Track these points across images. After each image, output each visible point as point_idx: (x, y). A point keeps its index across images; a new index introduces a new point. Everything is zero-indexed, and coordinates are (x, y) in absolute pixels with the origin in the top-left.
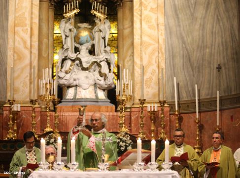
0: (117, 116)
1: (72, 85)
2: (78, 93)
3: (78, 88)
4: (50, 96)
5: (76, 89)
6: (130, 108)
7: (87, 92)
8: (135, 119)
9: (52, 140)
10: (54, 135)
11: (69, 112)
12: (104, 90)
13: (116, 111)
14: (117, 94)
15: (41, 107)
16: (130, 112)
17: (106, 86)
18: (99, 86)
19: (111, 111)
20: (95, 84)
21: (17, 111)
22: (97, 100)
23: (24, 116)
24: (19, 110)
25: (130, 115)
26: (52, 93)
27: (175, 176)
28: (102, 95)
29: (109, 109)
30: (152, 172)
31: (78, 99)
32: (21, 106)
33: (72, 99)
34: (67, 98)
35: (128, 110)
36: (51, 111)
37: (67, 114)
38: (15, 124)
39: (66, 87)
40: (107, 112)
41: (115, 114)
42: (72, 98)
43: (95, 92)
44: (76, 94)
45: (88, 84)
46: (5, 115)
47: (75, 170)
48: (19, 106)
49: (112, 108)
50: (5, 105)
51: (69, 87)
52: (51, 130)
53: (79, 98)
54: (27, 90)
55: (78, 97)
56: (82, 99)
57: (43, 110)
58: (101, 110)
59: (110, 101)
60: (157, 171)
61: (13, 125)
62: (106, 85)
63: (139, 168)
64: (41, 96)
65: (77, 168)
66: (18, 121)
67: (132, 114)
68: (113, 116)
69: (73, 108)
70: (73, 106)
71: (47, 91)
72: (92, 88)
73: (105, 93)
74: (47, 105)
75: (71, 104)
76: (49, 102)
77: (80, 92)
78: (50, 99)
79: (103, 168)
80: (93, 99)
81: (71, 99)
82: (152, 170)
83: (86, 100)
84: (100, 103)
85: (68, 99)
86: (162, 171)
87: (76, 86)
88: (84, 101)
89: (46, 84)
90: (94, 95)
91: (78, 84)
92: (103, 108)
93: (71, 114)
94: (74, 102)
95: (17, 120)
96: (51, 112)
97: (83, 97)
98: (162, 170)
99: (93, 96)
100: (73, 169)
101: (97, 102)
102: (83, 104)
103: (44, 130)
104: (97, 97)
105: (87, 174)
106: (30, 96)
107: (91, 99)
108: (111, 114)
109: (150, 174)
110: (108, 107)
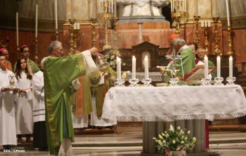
0: (172, 32)
1: (128, 3)
2: (134, 10)
3: (134, 5)
4: (107, 15)
5: (132, 7)
6: (185, 24)
7: (143, 10)
8: (189, 35)
9: (113, 57)
10: (114, 53)
11: (126, 29)
12: (159, 7)
13: (171, 27)
14: (172, 11)
15: (99, 25)
16: (185, 28)
17: (161, 4)
18: (154, 4)
19: (166, 28)
20: (151, 1)
21: (77, 30)
22: (152, 17)
23: (83, 34)
24: (79, 28)
25: (185, 31)
26: (110, 11)
27: (239, 89)
28: (157, 12)
29: (165, 26)
30: (218, 86)
31: (134, 16)
32: (80, 25)
33: (129, 17)
34: (124, 15)
35: (183, 26)
36: (108, 28)
37: (124, 31)
38: (75, 43)
39: (122, 6)
40: (163, 28)
41: (170, 30)
42: (128, 15)
43: (151, 10)
44: (132, 12)
45: (144, 2)
46: (65, 34)
47: (149, 85)
48: (78, 24)
49: (167, 24)
50: (65, 24)
51: (125, 5)
52: (110, 47)
53: (136, 15)
54: (86, 9)
55: (134, 14)
56: (138, 16)
57: (101, 27)
58: (157, 27)
59: (165, 18)
60: (223, 86)
61: (74, 43)
62: (161, 2)
63: (206, 83)
64: (99, 14)
65: (150, 84)
66: (78, 39)
67: (187, 30)
68: (168, 32)
69: (130, 25)
70: (129, 24)
71: (105, 9)
72: (147, 6)
73: (159, 10)
74: (105, 23)
75: (127, 21)
76: (107, 20)
77: (136, 9)
78: (108, 18)
79: (174, 83)
80: (149, 16)
81: (127, 17)
82: (218, 84)
83: (142, 17)
84: (155, 20)
85: (125, 17)
86: (227, 86)
87: (132, 4)
88: (141, 18)
89: (104, 3)
90: (150, 12)
91: (134, 2)
92: (159, 25)
93: (127, 31)
94: (131, 19)
95: (76, 38)
96: (109, 30)
97: (139, 15)
98: (227, 84)
99: (148, 13)
100: (146, 84)
101: (153, 19)
102: (139, 21)
103: (102, 47)
104: (152, 14)
105: (160, 89)
106: (89, 15)
107: (147, 16)
108: (166, 30)
109: (217, 88)
110: (163, 24)
